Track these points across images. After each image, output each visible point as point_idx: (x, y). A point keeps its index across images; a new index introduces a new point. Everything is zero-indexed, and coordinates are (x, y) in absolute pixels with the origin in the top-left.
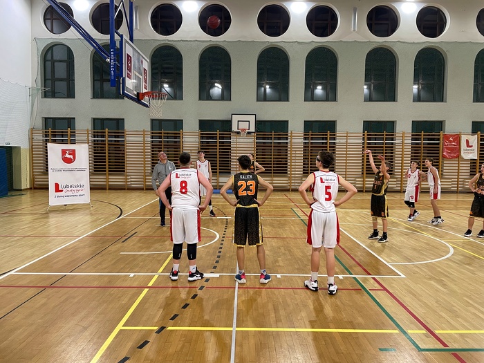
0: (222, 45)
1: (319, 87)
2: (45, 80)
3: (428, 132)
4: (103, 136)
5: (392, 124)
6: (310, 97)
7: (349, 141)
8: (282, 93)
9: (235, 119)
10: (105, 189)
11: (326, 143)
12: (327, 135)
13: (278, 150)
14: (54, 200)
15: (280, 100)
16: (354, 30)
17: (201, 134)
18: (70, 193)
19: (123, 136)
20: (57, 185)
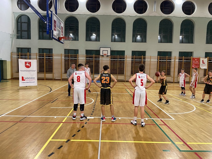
0: (96, 16)
1: (139, 36)
2: (18, 31)
3: (186, 56)
4: (43, 56)
5: (170, 53)
6: (135, 40)
7: (151, 60)
8: (122, 39)
9: (102, 49)
10: (44, 79)
11: (141, 61)
12: (142, 57)
13: (120, 63)
14: (21, 84)
15: (121, 41)
16: (155, 11)
17: (87, 56)
18: (28, 81)
19: (52, 57)
20: (23, 78)
